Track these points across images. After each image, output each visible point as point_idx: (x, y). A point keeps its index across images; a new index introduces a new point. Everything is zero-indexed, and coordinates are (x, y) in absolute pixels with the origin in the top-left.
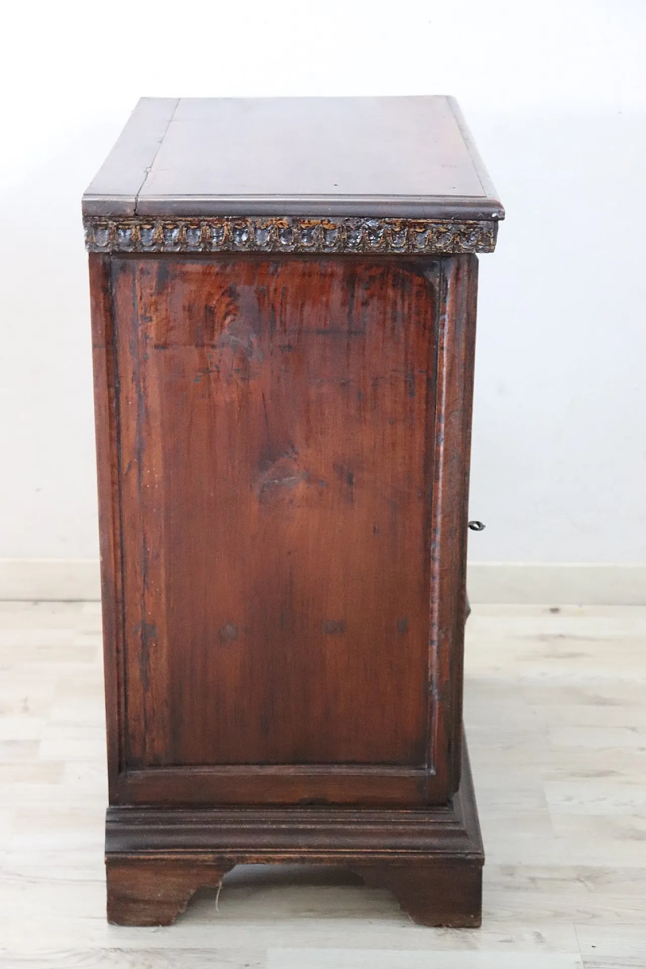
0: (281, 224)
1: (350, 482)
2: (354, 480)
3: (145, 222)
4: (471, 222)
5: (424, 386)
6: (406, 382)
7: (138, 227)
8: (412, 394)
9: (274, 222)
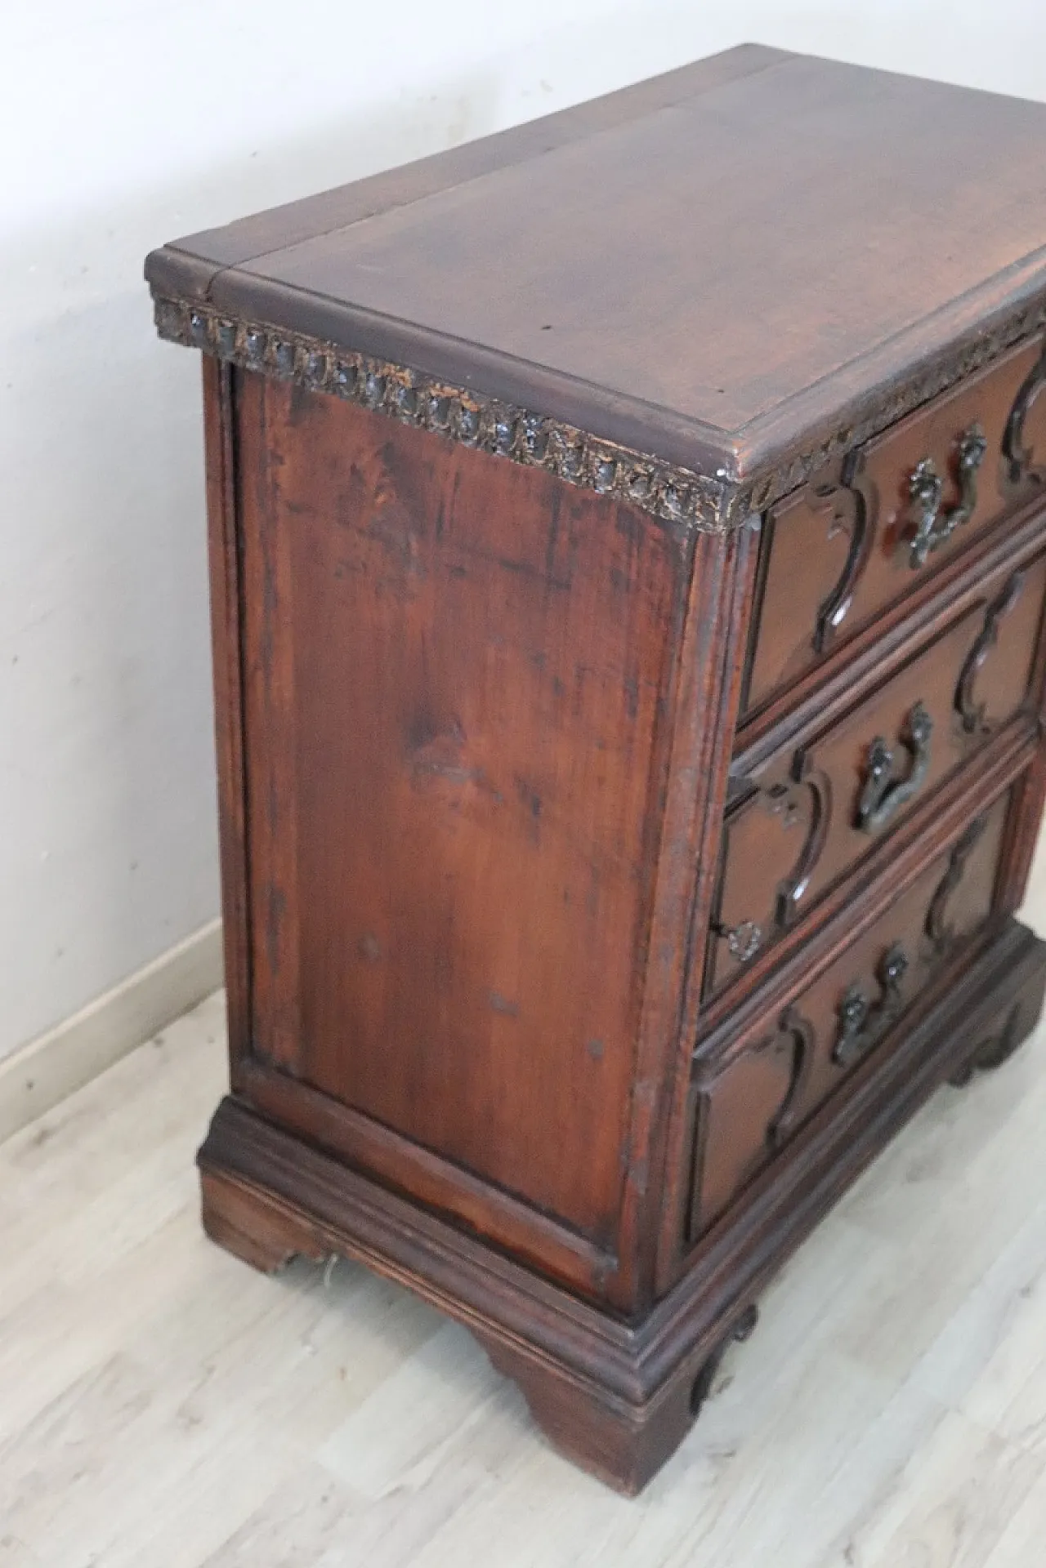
0: (403, 378)
1: (536, 812)
2: (542, 810)
3: (225, 316)
4: (686, 471)
5: (652, 707)
6: (625, 691)
7: (217, 321)
8: (633, 712)
9: (393, 372)
